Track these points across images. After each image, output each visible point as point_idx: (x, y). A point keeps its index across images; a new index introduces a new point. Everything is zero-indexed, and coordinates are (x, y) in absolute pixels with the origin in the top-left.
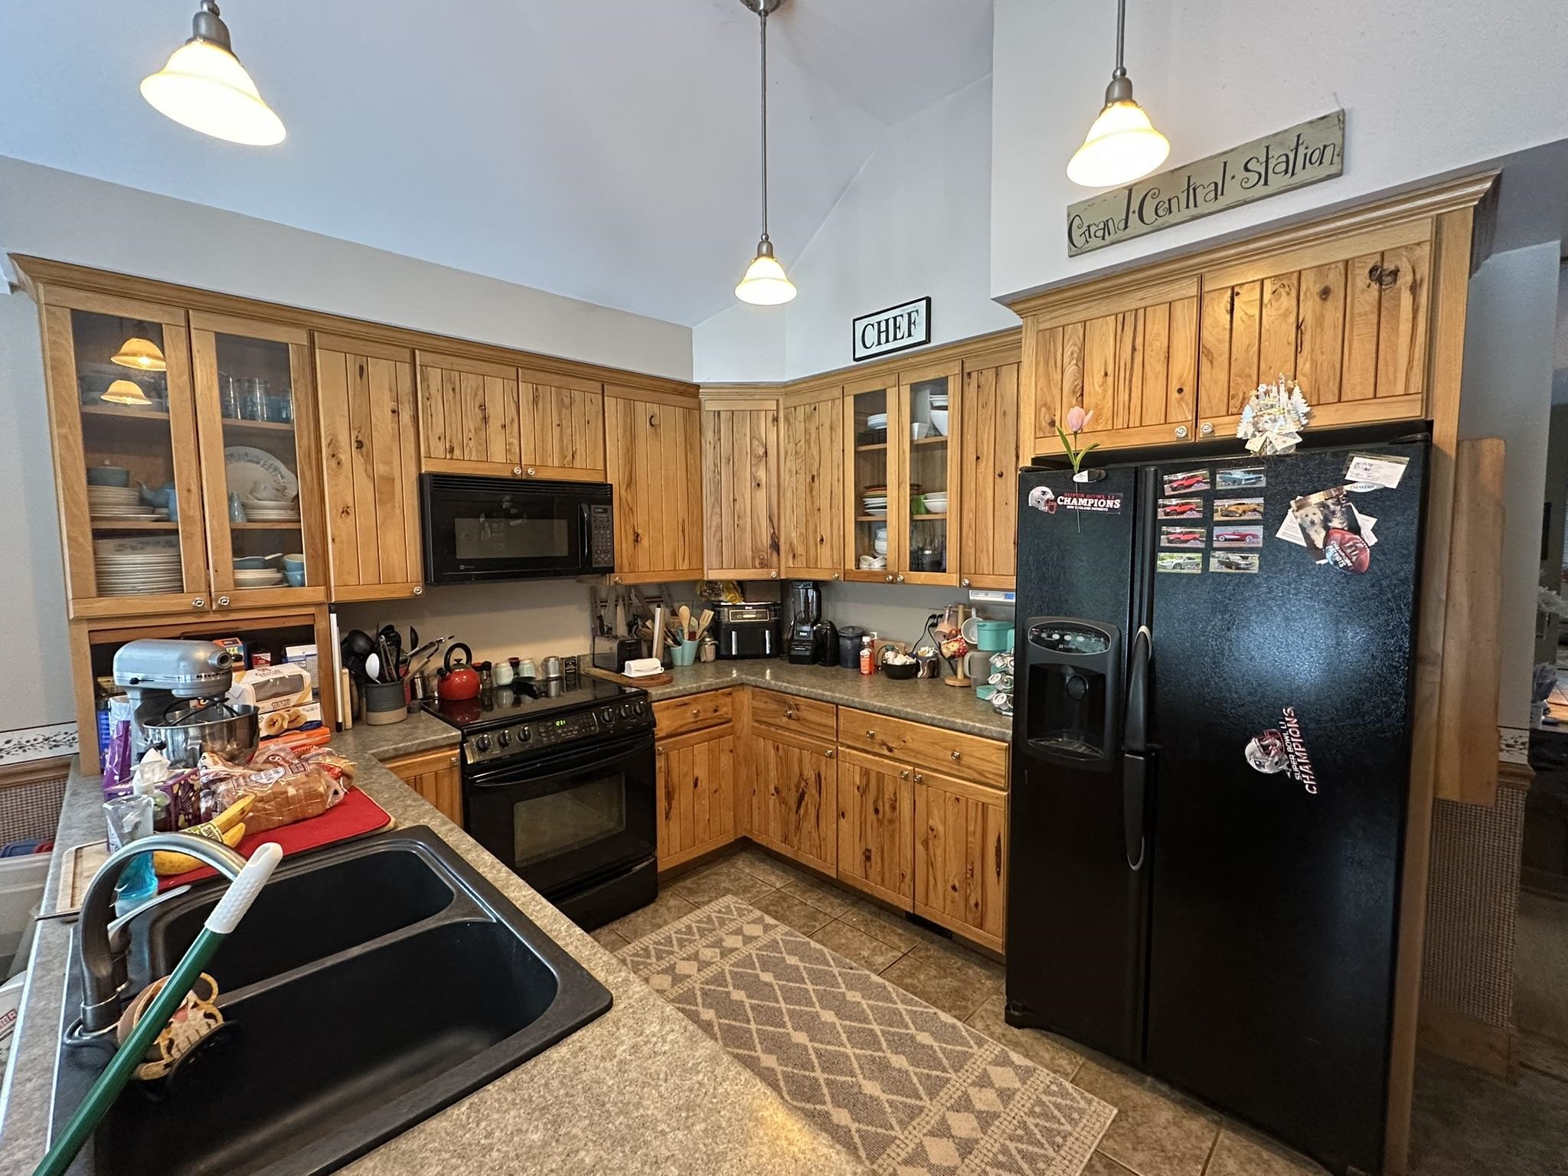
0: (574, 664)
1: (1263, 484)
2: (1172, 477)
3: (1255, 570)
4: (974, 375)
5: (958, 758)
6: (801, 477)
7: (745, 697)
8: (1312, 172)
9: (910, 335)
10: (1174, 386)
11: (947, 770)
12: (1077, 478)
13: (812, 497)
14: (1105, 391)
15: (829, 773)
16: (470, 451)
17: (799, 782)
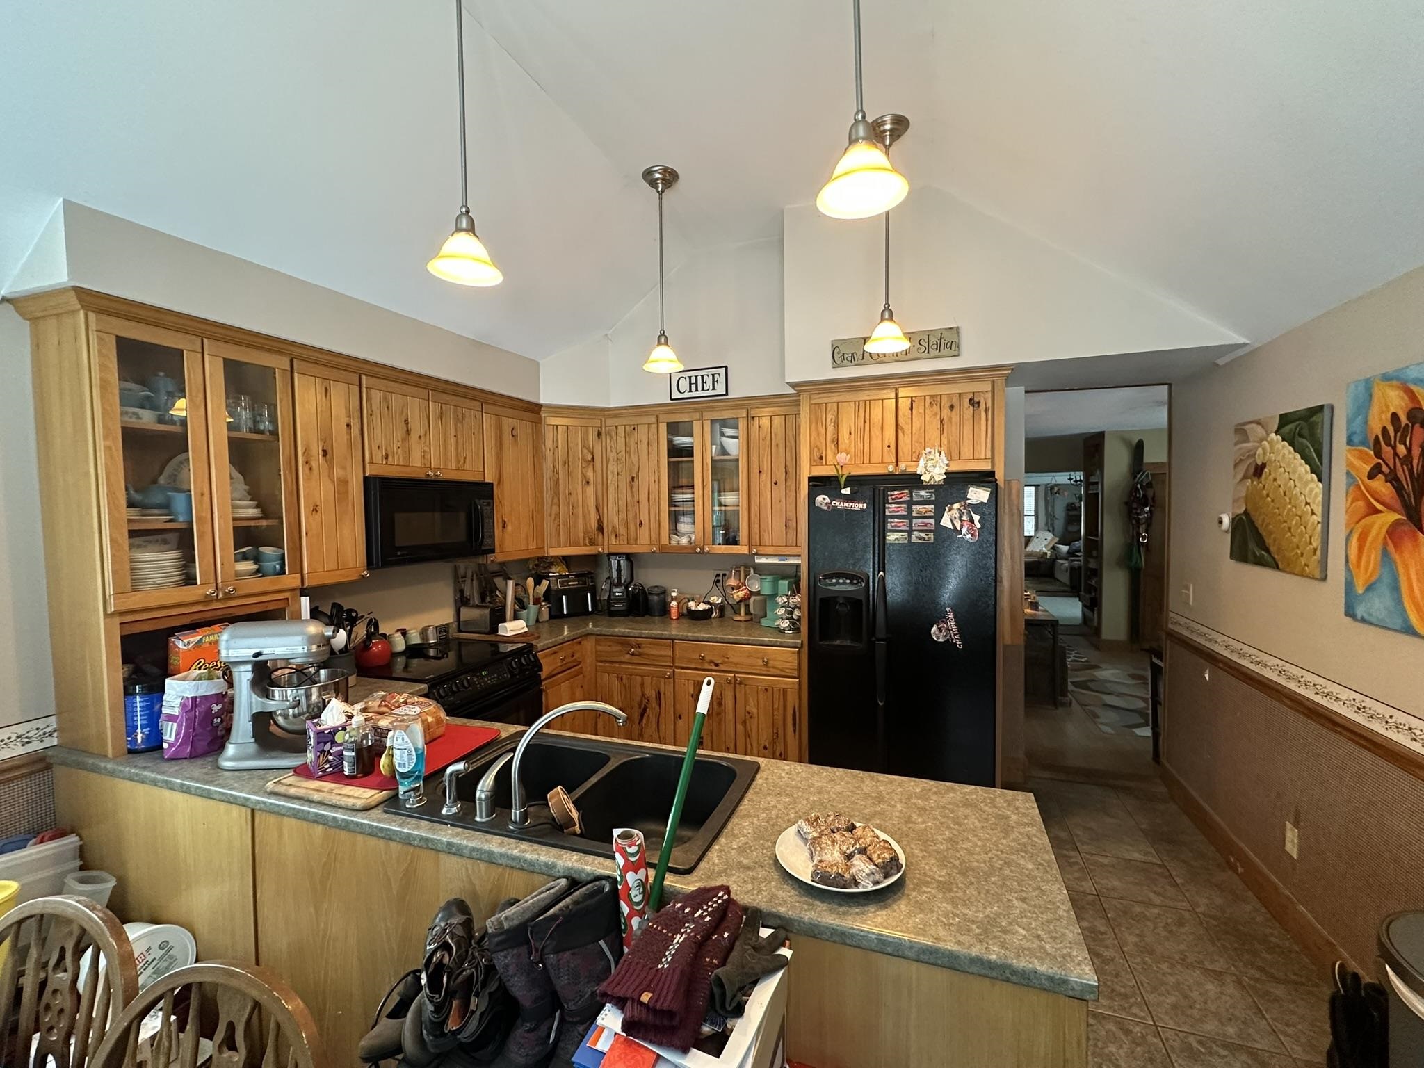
0: (445, 631)
1: (933, 498)
2: (892, 493)
3: (932, 541)
4: (756, 419)
5: (767, 662)
6: (622, 477)
7: (589, 645)
8: (947, 352)
9: (714, 389)
10: (886, 444)
11: (758, 672)
12: (843, 491)
13: (632, 492)
14: (850, 442)
15: (667, 690)
16: (399, 458)
17: (641, 702)
